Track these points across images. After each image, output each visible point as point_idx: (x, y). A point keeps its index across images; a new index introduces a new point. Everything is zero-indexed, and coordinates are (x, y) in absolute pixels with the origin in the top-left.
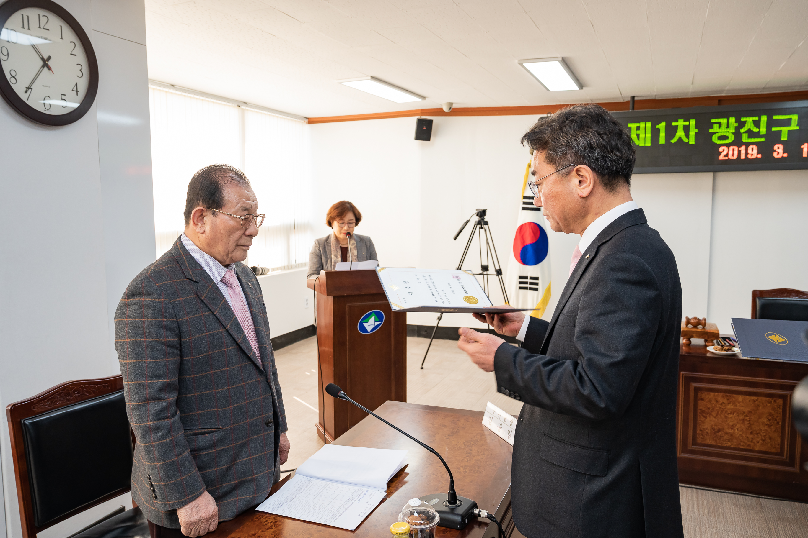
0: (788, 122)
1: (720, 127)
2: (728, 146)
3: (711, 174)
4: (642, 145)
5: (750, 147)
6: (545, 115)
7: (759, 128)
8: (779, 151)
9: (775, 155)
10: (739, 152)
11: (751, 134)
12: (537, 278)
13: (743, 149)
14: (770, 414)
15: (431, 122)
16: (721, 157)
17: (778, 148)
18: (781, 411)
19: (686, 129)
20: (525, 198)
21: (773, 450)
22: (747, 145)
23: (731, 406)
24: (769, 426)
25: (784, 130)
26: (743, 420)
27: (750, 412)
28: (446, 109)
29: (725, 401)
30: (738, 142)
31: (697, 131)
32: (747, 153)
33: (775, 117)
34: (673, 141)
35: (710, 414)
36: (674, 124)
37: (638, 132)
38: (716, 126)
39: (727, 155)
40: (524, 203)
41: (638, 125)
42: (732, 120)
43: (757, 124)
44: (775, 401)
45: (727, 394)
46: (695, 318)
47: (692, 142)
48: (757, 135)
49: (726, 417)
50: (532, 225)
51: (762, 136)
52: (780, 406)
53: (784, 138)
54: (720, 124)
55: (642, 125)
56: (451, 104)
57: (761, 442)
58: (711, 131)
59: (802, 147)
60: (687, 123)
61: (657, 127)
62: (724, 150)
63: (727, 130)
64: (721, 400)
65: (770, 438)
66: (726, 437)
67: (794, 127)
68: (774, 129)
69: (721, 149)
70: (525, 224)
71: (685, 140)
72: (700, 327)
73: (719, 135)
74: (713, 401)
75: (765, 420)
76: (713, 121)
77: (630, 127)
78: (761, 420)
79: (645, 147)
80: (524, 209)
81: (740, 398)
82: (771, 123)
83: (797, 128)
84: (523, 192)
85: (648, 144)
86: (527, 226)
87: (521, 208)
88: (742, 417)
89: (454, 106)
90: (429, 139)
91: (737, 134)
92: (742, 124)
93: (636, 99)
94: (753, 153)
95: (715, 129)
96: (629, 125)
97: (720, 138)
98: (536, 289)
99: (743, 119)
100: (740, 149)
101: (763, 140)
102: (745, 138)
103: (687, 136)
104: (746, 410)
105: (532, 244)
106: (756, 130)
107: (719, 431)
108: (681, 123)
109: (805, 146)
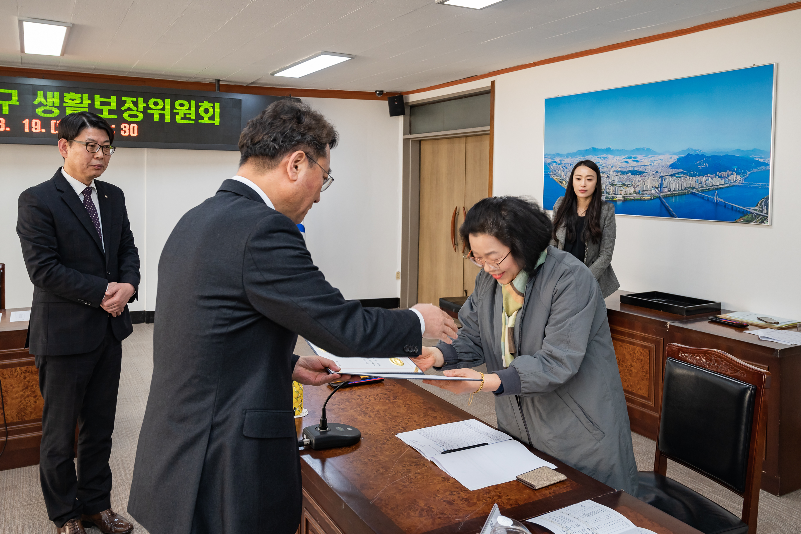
0: (8, 97)
8: (1, 126)
17: (0, 121)
25: (5, 104)
53: (6, 112)
59: (23, 122)
67: (15, 102)
83: (18, 103)
109: (26, 122)
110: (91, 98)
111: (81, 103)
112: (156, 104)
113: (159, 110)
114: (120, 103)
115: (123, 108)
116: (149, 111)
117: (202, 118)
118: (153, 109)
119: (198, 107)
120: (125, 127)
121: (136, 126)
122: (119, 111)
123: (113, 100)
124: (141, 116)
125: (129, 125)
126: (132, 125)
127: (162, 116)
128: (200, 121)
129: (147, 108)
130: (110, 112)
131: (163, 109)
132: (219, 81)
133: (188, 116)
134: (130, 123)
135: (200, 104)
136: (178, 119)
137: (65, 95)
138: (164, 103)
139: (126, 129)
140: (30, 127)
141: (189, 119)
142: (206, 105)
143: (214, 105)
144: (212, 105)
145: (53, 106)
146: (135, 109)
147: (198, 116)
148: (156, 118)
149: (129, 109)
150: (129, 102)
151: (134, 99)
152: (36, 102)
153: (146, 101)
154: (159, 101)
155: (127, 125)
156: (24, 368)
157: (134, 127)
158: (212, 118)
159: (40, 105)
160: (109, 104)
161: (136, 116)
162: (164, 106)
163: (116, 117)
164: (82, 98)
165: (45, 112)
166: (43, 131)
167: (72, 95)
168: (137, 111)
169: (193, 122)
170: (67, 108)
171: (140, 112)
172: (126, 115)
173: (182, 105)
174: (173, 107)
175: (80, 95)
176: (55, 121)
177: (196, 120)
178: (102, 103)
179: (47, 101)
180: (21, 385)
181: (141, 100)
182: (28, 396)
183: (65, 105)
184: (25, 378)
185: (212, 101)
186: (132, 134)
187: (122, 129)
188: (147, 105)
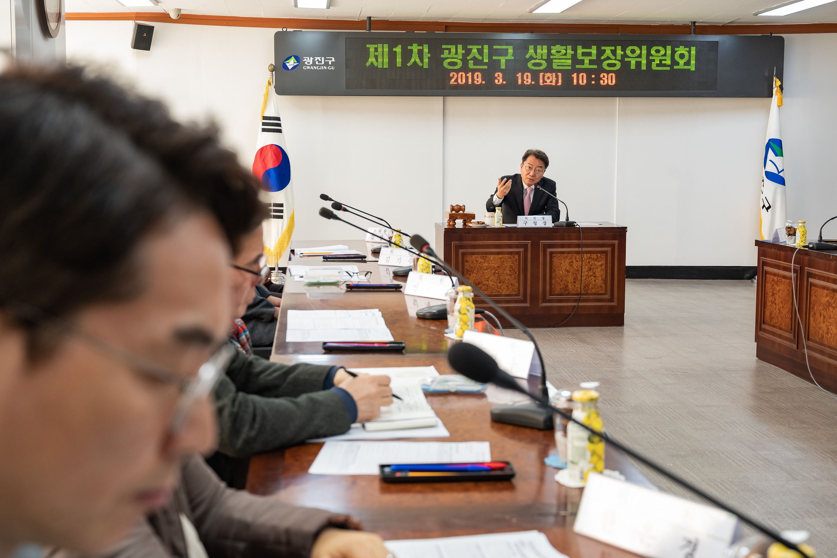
0: (504, 53)
1: (450, 53)
2: (457, 71)
3: (441, 98)
4: (380, 66)
5: (476, 74)
6: (280, 30)
7: (483, 57)
8: (499, 79)
9: (496, 81)
10: (467, 78)
11: (476, 61)
12: (281, 205)
13: (470, 75)
14: (511, 267)
15: (151, 29)
16: (452, 82)
17: (499, 76)
18: (517, 263)
19: (420, 53)
20: (265, 118)
21: (514, 293)
22: (473, 71)
23: (486, 264)
24: (510, 275)
25: (503, 60)
26: (494, 273)
27: (498, 267)
28: (173, 16)
29: (482, 261)
30: (465, 69)
31: (429, 55)
32: (473, 80)
33: (495, 47)
34: (409, 65)
35: (473, 272)
36: (409, 48)
37: (376, 54)
38: (446, 52)
39: (456, 80)
40: (264, 124)
41: (376, 46)
42: (460, 47)
43: (480, 52)
44: (513, 257)
45: (483, 256)
46: (457, 205)
47: (426, 66)
48: (481, 62)
49: (483, 273)
50: (274, 147)
51: (485, 64)
52: (517, 260)
53: (503, 67)
54: (449, 50)
55: (380, 46)
56: (180, 10)
57: (506, 287)
58: (442, 56)
59: (517, 75)
60: (421, 48)
61: (394, 49)
62: (454, 75)
63: (456, 56)
64: (480, 260)
65: (512, 285)
66: (484, 287)
67: (510, 57)
68: (494, 58)
69: (451, 75)
70: (266, 146)
71: (420, 64)
72: (461, 212)
73: (449, 60)
74: (475, 262)
75: (508, 272)
76: (444, 47)
77: (369, 48)
78: (505, 272)
79: (383, 69)
80: (264, 130)
81: (492, 257)
82: (491, 53)
83: (513, 58)
84: (263, 112)
85: (386, 66)
86: (269, 148)
87: (261, 130)
88: (493, 272)
89: (183, 12)
90: (148, 48)
91: (465, 61)
92: (469, 52)
93: (372, 19)
94: (479, 80)
95: (446, 54)
96: (368, 46)
97: (451, 64)
98: (281, 217)
99: (469, 47)
100: (467, 75)
101: (486, 67)
102: (471, 65)
103: (422, 60)
104: (496, 266)
105: (275, 169)
106: (480, 58)
107: (479, 283)
108: (415, 48)
109: (519, 75)
110: (575, 49)
111: (566, 54)
112: (633, 51)
113: (636, 57)
114: (600, 52)
115: (602, 58)
116: (626, 59)
117: (678, 64)
118: (630, 57)
119: (673, 52)
120: (604, 76)
121: (614, 75)
122: (598, 61)
123: (594, 50)
124: (619, 65)
125: (608, 74)
126: (610, 74)
127: (638, 64)
128: (675, 67)
129: (625, 56)
130: (591, 62)
131: (640, 56)
132: (695, 22)
133: (663, 62)
134: (608, 72)
135: (676, 49)
136: (654, 67)
137: (552, 47)
138: (641, 50)
139: (605, 79)
140: (523, 80)
141: (665, 65)
142: (681, 50)
143: (690, 49)
144: (688, 49)
145: (542, 59)
146: (614, 58)
147: (674, 62)
148: (633, 67)
149: (608, 58)
150: (608, 50)
151: (613, 48)
152: (528, 56)
153: (623, 50)
154: (636, 48)
155: (605, 74)
156: (588, 255)
157: (612, 76)
158: (688, 63)
159: (531, 58)
160: (590, 54)
161: (614, 65)
162: (641, 53)
163: (596, 67)
164: (566, 50)
165: (535, 65)
166: (533, 83)
167: (558, 47)
168: (615, 59)
169: (668, 68)
170: (554, 61)
171: (618, 60)
172: (605, 65)
173: (658, 51)
174: (649, 54)
175: (565, 47)
176: (543, 74)
177: (671, 66)
178: (584, 54)
179: (536, 54)
180: (587, 267)
181: (619, 48)
182: (591, 276)
183: (552, 57)
184: (589, 262)
185: (687, 45)
186: (610, 84)
187: (601, 79)
188: (625, 53)
